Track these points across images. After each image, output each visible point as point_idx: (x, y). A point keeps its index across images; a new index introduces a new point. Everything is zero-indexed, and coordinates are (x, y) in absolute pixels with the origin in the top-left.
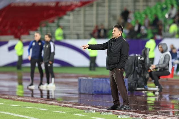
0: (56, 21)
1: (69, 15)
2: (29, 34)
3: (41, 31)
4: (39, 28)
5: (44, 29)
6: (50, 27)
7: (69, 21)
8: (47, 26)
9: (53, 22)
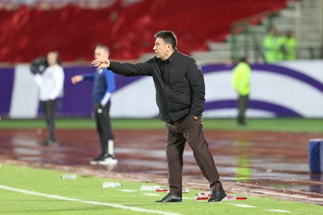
0: (265, 21)
1: (293, 9)
2: (207, 49)
3: (234, 41)
4: (229, 37)
5: (241, 38)
6: (253, 33)
7: (292, 21)
8: (246, 32)
9: (259, 23)
